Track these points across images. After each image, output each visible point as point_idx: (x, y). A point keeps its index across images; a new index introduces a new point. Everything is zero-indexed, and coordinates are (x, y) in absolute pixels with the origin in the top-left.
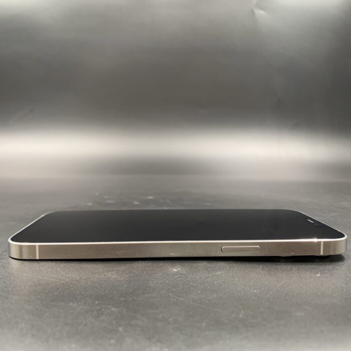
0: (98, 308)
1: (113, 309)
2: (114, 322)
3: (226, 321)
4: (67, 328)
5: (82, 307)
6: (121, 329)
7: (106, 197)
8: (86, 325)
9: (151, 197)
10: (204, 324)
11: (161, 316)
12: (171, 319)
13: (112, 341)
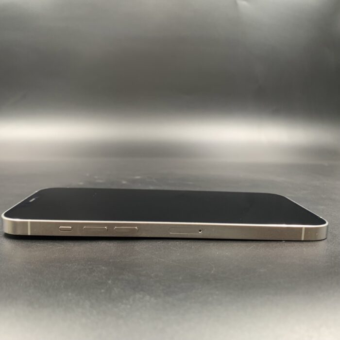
0: (90, 267)
1: (103, 268)
2: (104, 277)
3: (199, 276)
4: (64, 282)
5: (76, 267)
6: (110, 282)
7: (96, 177)
8: (80, 279)
9: (138, 177)
10: (181, 278)
11: (144, 272)
12: (152, 275)
13: (103, 291)
